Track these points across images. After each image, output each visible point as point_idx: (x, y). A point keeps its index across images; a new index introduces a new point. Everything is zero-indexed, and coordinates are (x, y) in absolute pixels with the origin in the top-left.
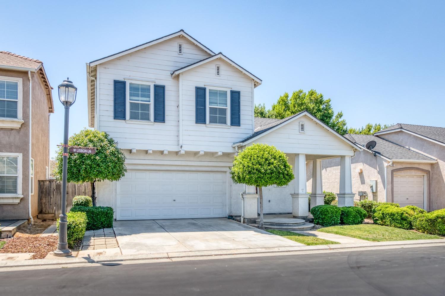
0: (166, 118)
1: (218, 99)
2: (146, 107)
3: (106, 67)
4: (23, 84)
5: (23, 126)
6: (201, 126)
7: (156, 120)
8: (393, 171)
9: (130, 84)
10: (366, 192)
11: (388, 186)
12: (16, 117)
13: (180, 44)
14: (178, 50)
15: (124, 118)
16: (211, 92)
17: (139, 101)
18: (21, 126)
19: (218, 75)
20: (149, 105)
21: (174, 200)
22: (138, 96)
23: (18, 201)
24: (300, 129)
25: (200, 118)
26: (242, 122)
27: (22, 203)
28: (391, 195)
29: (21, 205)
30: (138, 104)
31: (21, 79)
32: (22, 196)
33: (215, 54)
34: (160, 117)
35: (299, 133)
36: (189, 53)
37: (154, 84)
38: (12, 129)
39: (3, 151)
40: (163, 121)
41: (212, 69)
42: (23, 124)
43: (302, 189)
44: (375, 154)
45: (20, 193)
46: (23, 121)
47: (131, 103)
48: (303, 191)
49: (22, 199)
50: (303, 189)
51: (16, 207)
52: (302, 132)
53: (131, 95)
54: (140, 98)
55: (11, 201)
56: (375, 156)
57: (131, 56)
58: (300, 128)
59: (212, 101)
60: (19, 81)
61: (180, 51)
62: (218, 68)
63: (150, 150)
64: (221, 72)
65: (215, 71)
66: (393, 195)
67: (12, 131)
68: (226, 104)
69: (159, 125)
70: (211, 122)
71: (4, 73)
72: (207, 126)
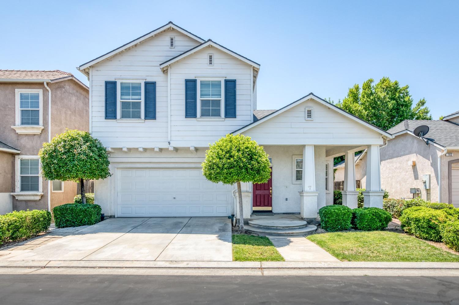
0: (158, 115)
1: (211, 90)
2: (137, 105)
3: (98, 69)
4: (44, 94)
5: (43, 131)
6: (192, 121)
7: (146, 117)
8: (450, 163)
9: (121, 83)
10: (419, 189)
11: (442, 182)
12: (38, 124)
13: (172, 37)
14: (169, 44)
15: (115, 117)
16: (202, 84)
17: (130, 99)
18: (42, 132)
19: (211, 65)
20: (140, 102)
21: (174, 198)
22: (128, 94)
23: (38, 198)
24: (306, 116)
25: (190, 112)
26: (238, 113)
27: (42, 200)
28: (448, 193)
29: (42, 202)
30: (130, 102)
31: (42, 90)
32: (43, 193)
33: (205, 41)
34: (151, 114)
35: (305, 121)
36: (181, 44)
37: (145, 81)
38: (35, 135)
39: (28, 154)
40: (154, 118)
41: (204, 58)
42: (43, 129)
43: (309, 187)
44: (427, 141)
45: (40, 192)
46: (43, 128)
47: (122, 102)
48: (310, 189)
49: (42, 196)
50: (311, 186)
51: (38, 203)
52: (309, 119)
53: (122, 94)
54: (130, 97)
55: (32, 198)
56: (427, 144)
57: (122, 56)
58: (306, 114)
59: (204, 93)
60: (40, 92)
61: (172, 45)
62: (211, 57)
63: (140, 148)
64: (214, 61)
65: (208, 61)
66: (451, 192)
67: (35, 137)
68: (220, 95)
69: (150, 122)
70: (203, 115)
71: (28, 86)
72: (198, 120)
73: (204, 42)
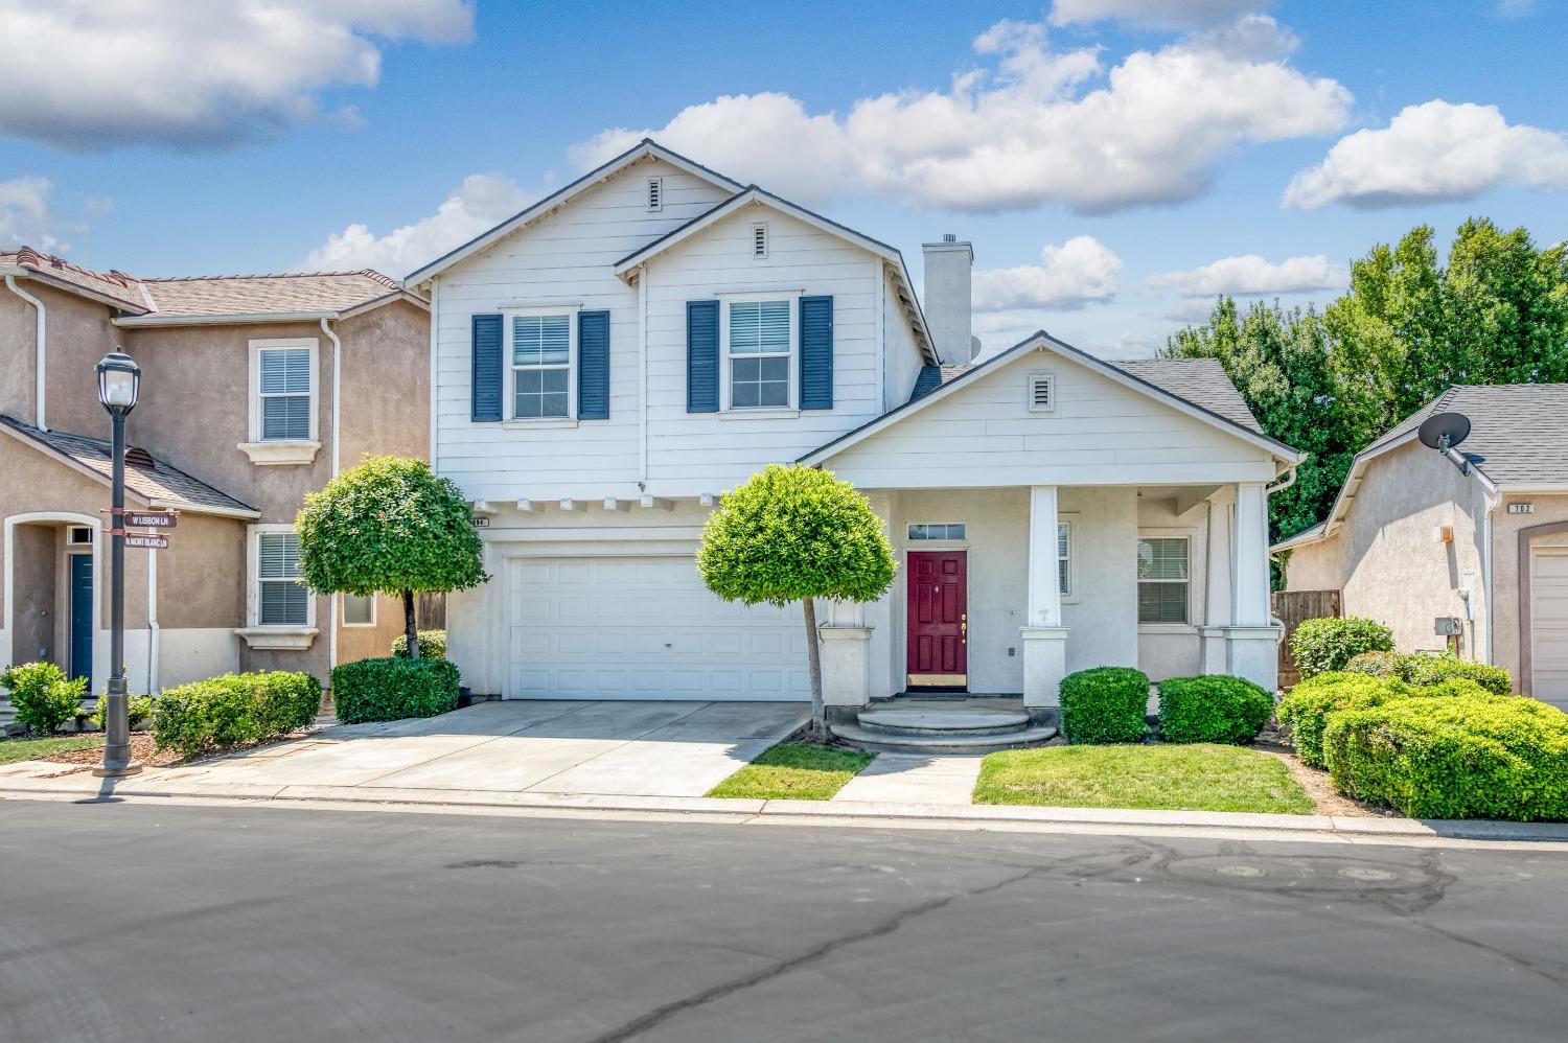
0: (614, 405)
1: (759, 330)
2: (557, 379)
3: (456, 283)
4: (320, 352)
5: (319, 456)
6: (705, 419)
7: (582, 413)
8: (1524, 536)
9: (516, 320)
10: (1458, 620)
12: (305, 435)
13: (655, 180)
14: (647, 201)
15: (498, 416)
16: (735, 311)
17: (538, 363)
18: (316, 456)
19: (760, 256)
20: (566, 370)
21: (669, 645)
22: (534, 349)
23: (304, 643)
24: (1032, 399)
25: (701, 395)
26: (838, 394)
27: (316, 648)
28: (1516, 633)
29: (314, 653)
30: (539, 371)
31: (316, 340)
32: (316, 631)
33: (742, 187)
34: (595, 402)
35: (1029, 415)
36: (680, 200)
37: (578, 309)
38: (297, 466)
39: (280, 521)
40: (604, 414)
41: (740, 239)
42: (319, 450)
43: (1041, 612)
44: (1465, 464)
45: (310, 628)
46: (318, 445)
47: (518, 372)
48: (1044, 619)
49: (315, 638)
50: (1046, 611)
51: (304, 657)
52: (1041, 407)
53: (518, 350)
54: (540, 357)
55: (289, 643)
56: (1464, 470)
57: (518, 241)
58: (1033, 395)
59: (739, 338)
60: (311, 345)
61: (654, 202)
62: (760, 233)
63: (565, 500)
64: (772, 243)
65: (751, 245)
66: (1528, 630)
67: (298, 471)
68: (787, 342)
69: (591, 427)
70: (737, 402)
71: (281, 331)
72: (723, 417)
73: (743, 190)
